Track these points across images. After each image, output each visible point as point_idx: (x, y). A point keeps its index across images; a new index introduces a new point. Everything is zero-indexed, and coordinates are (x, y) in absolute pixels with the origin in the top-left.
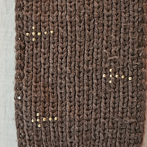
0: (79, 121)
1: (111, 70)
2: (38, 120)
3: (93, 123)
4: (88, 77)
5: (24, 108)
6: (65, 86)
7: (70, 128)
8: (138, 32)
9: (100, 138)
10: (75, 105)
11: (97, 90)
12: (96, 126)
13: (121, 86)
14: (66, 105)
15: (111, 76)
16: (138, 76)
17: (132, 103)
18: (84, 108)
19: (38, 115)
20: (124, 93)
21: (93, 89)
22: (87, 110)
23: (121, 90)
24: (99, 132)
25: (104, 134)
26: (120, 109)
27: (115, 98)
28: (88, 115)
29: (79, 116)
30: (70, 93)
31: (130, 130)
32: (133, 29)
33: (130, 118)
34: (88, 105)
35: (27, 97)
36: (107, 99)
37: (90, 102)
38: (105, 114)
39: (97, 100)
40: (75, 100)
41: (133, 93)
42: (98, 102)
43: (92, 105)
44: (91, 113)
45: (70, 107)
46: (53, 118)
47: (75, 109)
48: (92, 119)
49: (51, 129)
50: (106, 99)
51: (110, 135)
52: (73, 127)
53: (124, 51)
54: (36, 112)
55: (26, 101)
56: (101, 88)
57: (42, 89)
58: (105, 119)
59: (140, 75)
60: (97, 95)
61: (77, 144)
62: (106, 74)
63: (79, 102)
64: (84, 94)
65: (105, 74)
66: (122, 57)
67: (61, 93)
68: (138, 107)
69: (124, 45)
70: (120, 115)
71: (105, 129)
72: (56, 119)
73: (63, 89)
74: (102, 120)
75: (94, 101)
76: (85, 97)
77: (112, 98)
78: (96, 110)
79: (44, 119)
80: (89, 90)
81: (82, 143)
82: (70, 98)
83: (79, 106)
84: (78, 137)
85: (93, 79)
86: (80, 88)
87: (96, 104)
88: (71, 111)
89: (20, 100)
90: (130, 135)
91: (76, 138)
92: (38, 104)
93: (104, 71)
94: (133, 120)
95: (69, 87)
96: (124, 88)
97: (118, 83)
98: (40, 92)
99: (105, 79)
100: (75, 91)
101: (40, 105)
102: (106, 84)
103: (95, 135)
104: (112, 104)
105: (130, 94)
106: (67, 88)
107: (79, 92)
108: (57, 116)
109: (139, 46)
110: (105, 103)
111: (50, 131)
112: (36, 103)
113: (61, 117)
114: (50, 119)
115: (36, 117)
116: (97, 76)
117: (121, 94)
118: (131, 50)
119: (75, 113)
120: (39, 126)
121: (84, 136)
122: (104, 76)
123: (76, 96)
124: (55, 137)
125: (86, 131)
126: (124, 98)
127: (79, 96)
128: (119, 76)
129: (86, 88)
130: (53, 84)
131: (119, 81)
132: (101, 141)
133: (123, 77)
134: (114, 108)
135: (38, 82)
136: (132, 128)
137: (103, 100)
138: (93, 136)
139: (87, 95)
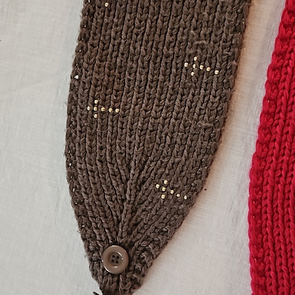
0: (144, 118)
1: (195, 59)
2: (95, 109)
3: (161, 122)
4: (166, 63)
5: (81, 90)
6: (136, 72)
7: (132, 124)
8: (237, 12)
9: (166, 142)
10: (144, 98)
11: (174, 83)
12: (163, 127)
13: (204, 81)
14: (132, 96)
15: (194, 66)
16: (226, 70)
17: (213, 103)
18: (154, 103)
19: (96, 102)
20: (205, 90)
21: (170, 80)
22: (156, 106)
23: (204, 85)
24: (166, 134)
25: (172, 138)
26: (197, 110)
27: (193, 95)
28: (156, 112)
29: (146, 111)
30: (141, 81)
31: (204, 137)
32: (232, 8)
33: (206, 122)
34: (160, 100)
35: (86, 77)
36: (184, 95)
37: (163, 96)
38: (178, 113)
39: (171, 95)
40: (144, 91)
41: (216, 91)
42: (173, 97)
43: (165, 101)
44: (162, 110)
45: (137, 99)
46: (114, 109)
47: (143, 103)
48: (161, 118)
49: (110, 123)
50: (182, 95)
51: (178, 140)
52: (136, 124)
53: (216, 36)
54: (94, 99)
55: (84, 83)
56: (180, 81)
57: (107, 70)
58: (176, 119)
59: (229, 69)
60: (173, 89)
61: (136, 145)
62: (189, 63)
63: (150, 94)
64: (157, 86)
65: (187, 62)
66: (211, 42)
67: (129, 80)
68: (219, 109)
69: (217, 28)
70: (195, 116)
71: (174, 132)
72: (117, 110)
73: (133, 75)
74: (173, 120)
75: (168, 95)
76: (158, 89)
77: (190, 95)
78: (167, 107)
79: (103, 109)
80: (165, 81)
81: (143, 145)
82: (140, 88)
83: (148, 100)
84: (139, 136)
85: (171, 68)
86: (153, 76)
87: (170, 101)
88: (136, 105)
89: (78, 80)
90: (202, 143)
91: (137, 138)
92: (99, 88)
93: (187, 59)
94: (209, 125)
95: (141, 74)
96: (207, 84)
97: (201, 76)
98: (103, 74)
99: (187, 70)
100: (147, 80)
101: (101, 90)
102: (186, 76)
103: (160, 138)
104: (188, 103)
105: (213, 92)
106: (138, 74)
107: (152, 82)
108: (119, 107)
109: (235, 31)
110: (181, 101)
111: (107, 124)
112: (96, 86)
113: (124, 110)
114: (110, 110)
115: (94, 105)
116: (177, 64)
117: (202, 91)
118: (224, 35)
119: (141, 107)
120: (95, 116)
121: (147, 137)
122: (186, 65)
123: (147, 87)
124: (112, 133)
125: (151, 131)
126: (205, 96)
127: (151, 87)
128: (205, 68)
129: (161, 77)
130: (121, 67)
131: (203, 74)
132: (167, 146)
133: (208, 69)
134: (190, 108)
135: (103, 62)
136: (207, 134)
137: (179, 96)
138: (158, 139)
139: (160, 87)
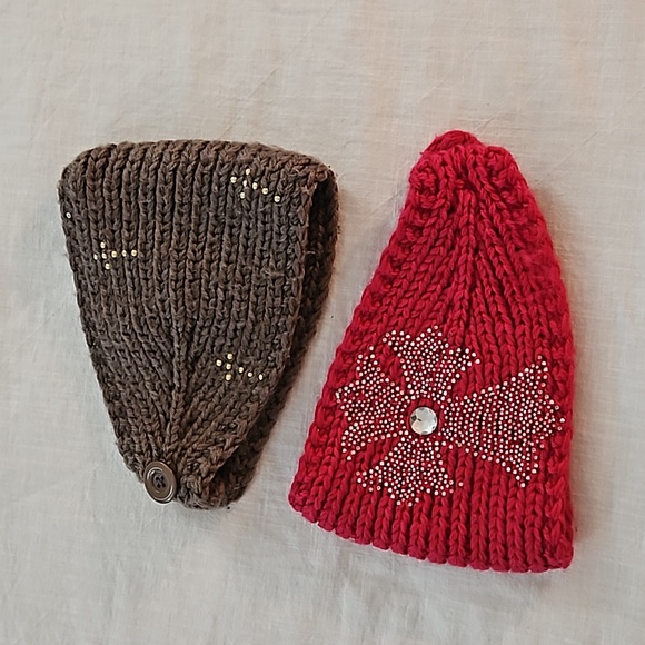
0: (177, 262)
1: (248, 172)
2: (104, 256)
3: (205, 267)
4: (203, 175)
6: (154, 190)
7: (160, 273)
9: (216, 297)
10: (172, 231)
11: (217, 208)
12: (209, 274)
13: (260, 210)
14: (154, 228)
15: (245, 183)
16: (292, 198)
17: (278, 244)
18: (189, 238)
19: (103, 245)
20: (264, 223)
21: (209, 203)
22: (193, 242)
23: (260, 217)
24: (216, 286)
25: (225, 291)
26: (257, 252)
27: (248, 228)
28: (194, 252)
29: (178, 251)
30: (164, 205)
31: (274, 290)
33: (273, 269)
34: (198, 234)
35: (79, 213)
36: (234, 227)
37: (202, 228)
38: (229, 254)
39: (215, 227)
40: (172, 220)
41: (280, 227)
42: (218, 230)
43: (206, 234)
44: (203, 249)
45: (162, 233)
46: (129, 252)
47: (171, 238)
48: (204, 261)
49: (128, 273)
50: (232, 227)
51: (236, 294)
52: (165, 272)
54: (99, 242)
55: (79, 221)
56: (225, 206)
57: (106, 193)
58: (228, 263)
59: (297, 197)
60: (216, 216)
61: (173, 306)
62: (238, 177)
63: (181, 225)
64: (191, 211)
65: (235, 176)
67: (145, 204)
68: (289, 251)
70: (256, 261)
71: (228, 282)
72: (134, 253)
73: (150, 194)
74: (223, 265)
75: (210, 228)
76: (193, 216)
77: (243, 228)
78: (211, 244)
79: (114, 254)
80: (202, 204)
81: (183, 304)
82: (164, 215)
83: (180, 233)
84: (175, 291)
85: (210, 183)
86: (183, 196)
87: (213, 235)
88: (162, 242)
90: (273, 301)
91: (172, 293)
92: (101, 224)
93: (235, 171)
94: (278, 274)
95: (162, 193)
96: (264, 213)
97: (255, 201)
98: (101, 200)
99: (234, 189)
100: (174, 203)
101: (105, 226)
102: (233, 197)
103: (208, 291)
104: (242, 240)
105: (276, 228)
106: (157, 193)
107: (182, 205)
108: (136, 248)
110: (231, 235)
111: (125, 276)
112: (96, 222)
113: (144, 251)
114: (124, 253)
115: (100, 250)
116: (220, 177)
117: (260, 224)
119: (170, 246)
120: (107, 266)
121: (187, 290)
122: (233, 180)
123: (176, 213)
124: (134, 288)
125: (191, 281)
126: (264, 232)
127: (181, 214)
128: (259, 187)
129: (196, 199)
130: (129, 184)
131: (258, 197)
132: (219, 303)
133: (265, 191)
134: (246, 247)
135: (98, 179)
136: (277, 286)
137: (227, 230)
138: (204, 293)
139: (196, 214)
